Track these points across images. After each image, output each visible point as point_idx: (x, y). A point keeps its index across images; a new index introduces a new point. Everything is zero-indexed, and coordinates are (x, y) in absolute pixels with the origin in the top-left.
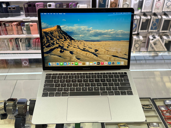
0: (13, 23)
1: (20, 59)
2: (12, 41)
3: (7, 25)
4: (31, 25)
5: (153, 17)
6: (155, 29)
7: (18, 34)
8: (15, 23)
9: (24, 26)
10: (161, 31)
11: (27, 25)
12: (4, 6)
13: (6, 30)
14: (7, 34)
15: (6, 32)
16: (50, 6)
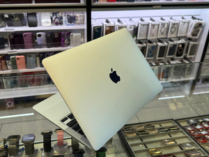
1: (4, 99)
4: (18, 59)
5: (148, 44)
6: (152, 56)
7: (2, 69)
9: (9, 59)
10: (157, 58)
11: (13, 59)
16: (40, 36)
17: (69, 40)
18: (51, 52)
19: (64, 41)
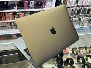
0: (10, 13)
1: (12, 34)
2: (9, 24)
3: (6, 15)
4: (21, 14)
5: (82, 7)
6: (83, 14)
7: (12, 19)
8: (11, 13)
9: (16, 14)
11: (18, 14)
12: (5, 3)
13: (5, 18)
14: (6, 20)
15: (5, 19)
16: (32, 3)
17: (45, 5)
18: (36, 11)
19: (43, 6)
